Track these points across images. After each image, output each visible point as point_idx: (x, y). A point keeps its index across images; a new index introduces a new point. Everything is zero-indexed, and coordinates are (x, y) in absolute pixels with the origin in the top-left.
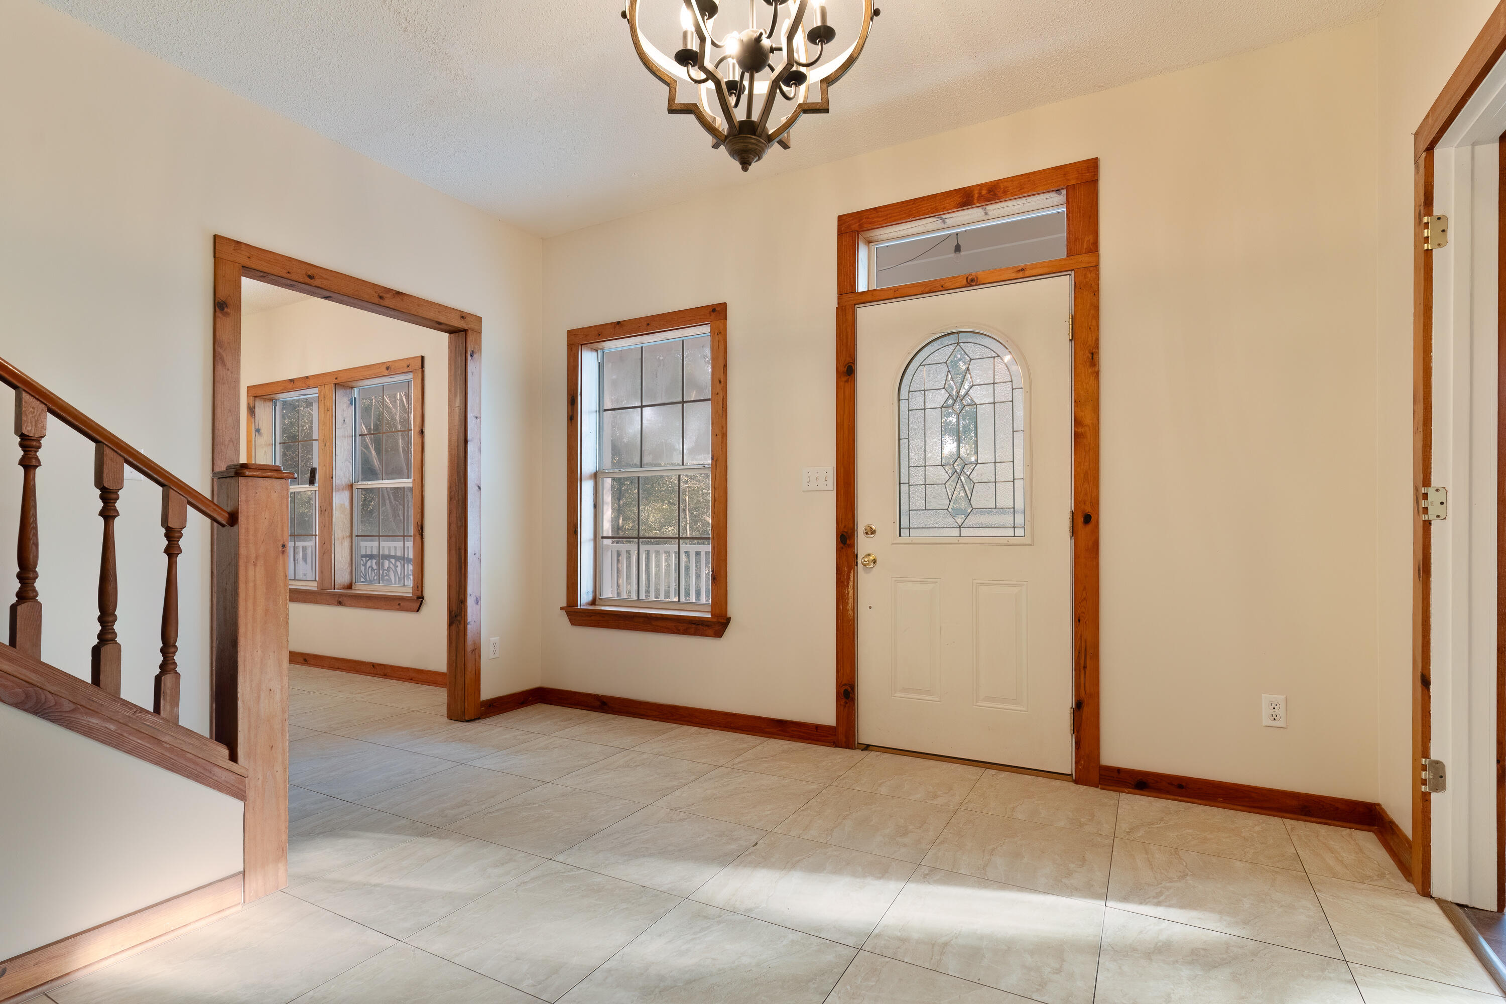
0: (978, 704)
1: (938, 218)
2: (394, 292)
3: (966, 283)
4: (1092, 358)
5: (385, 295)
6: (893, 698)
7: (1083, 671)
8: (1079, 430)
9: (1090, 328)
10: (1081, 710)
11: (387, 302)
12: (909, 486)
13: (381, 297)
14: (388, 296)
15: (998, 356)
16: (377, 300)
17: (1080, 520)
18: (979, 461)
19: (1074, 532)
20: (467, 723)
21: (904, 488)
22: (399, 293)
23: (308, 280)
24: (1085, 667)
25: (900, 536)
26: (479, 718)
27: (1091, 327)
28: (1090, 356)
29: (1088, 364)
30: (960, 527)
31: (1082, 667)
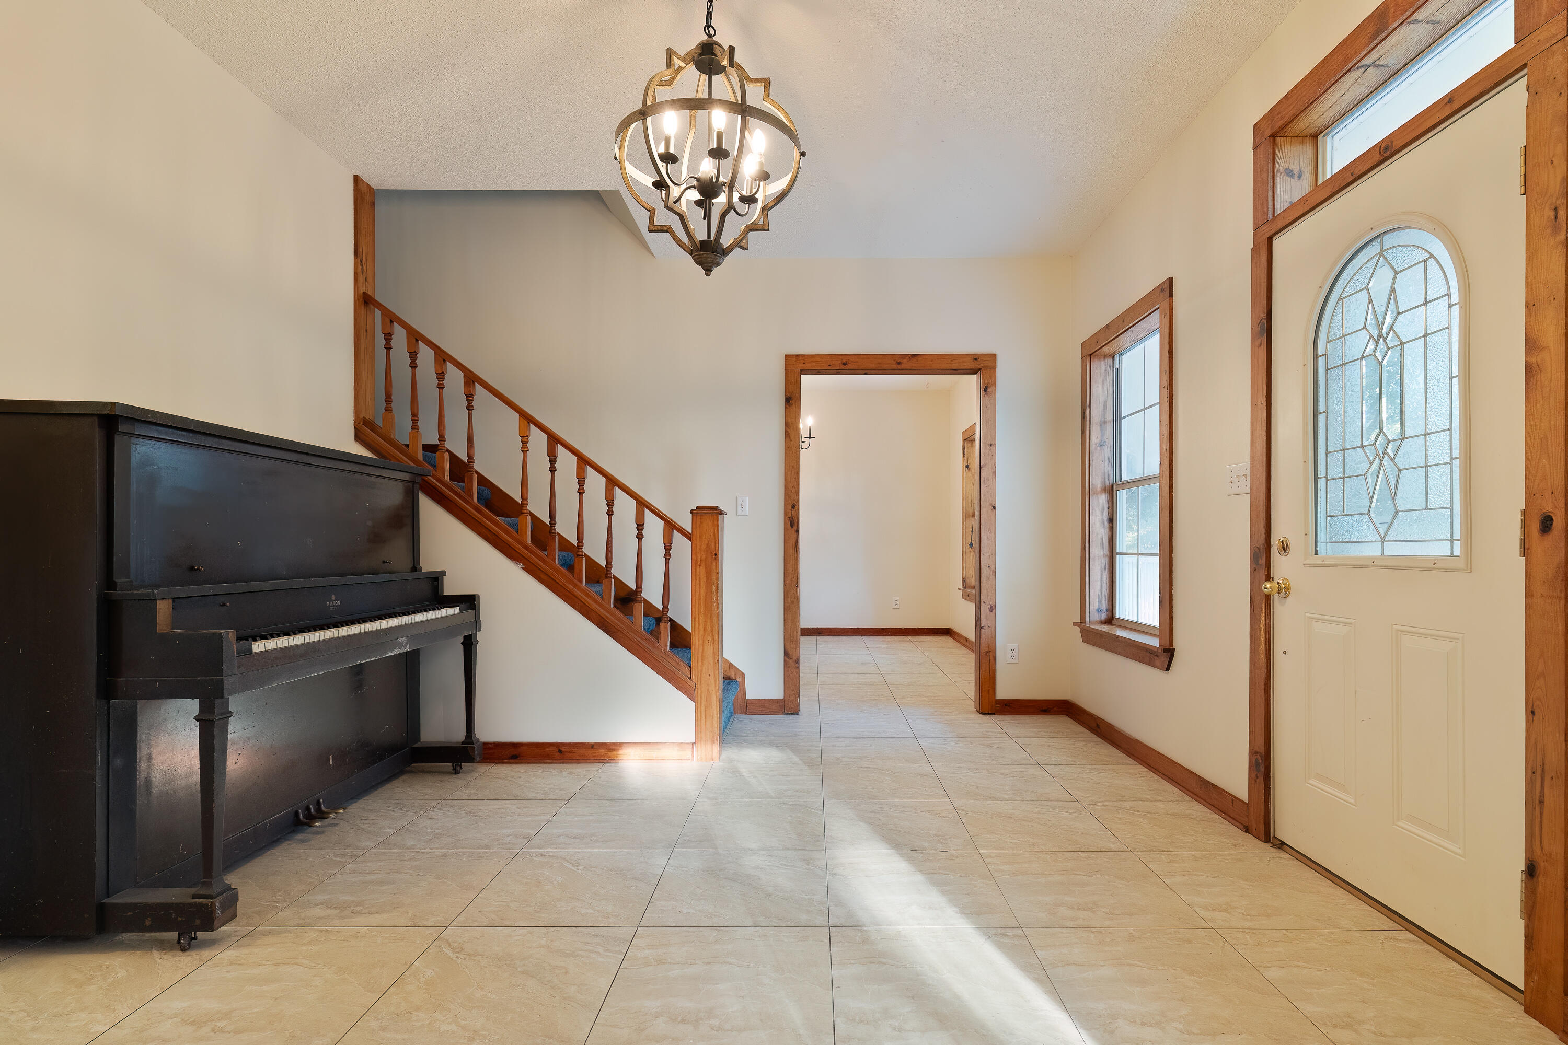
0: (1400, 823)
1: (1358, 68)
2: (910, 356)
3: (1379, 156)
4: (1556, 218)
5: (901, 361)
6: (1307, 784)
7: (1538, 809)
8: (1533, 360)
9: (1552, 162)
10: (1535, 879)
11: (904, 366)
12: (1327, 480)
13: (899, 363)
14: (905, 360)
15: (1432, 256)
16: (895, 366)
17: (1535, 526)
18: (1407, 434)
19: (1525, 550)
20: (981, 715)
21: (1322, 482)
22: (914, 356)
23: (843, 367)
24: (1541, 802)
25: (1316, 553)
26: (994, 714)
27: (1553, 159)
28: (1552, 214)
29: (1549, 231)
30: (1383, 541)
31: (1537, 802)
